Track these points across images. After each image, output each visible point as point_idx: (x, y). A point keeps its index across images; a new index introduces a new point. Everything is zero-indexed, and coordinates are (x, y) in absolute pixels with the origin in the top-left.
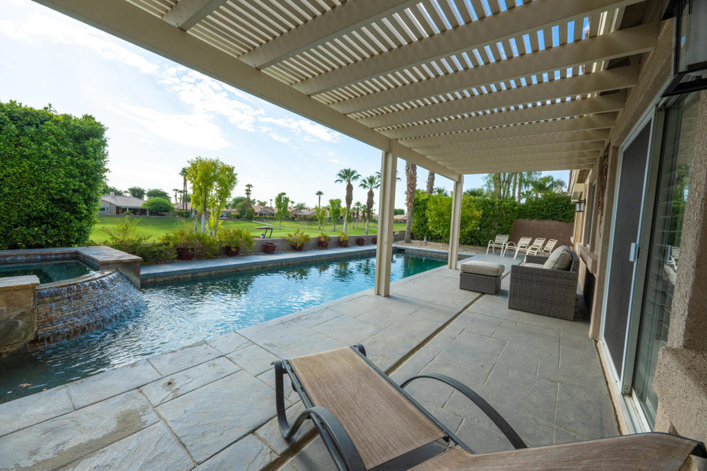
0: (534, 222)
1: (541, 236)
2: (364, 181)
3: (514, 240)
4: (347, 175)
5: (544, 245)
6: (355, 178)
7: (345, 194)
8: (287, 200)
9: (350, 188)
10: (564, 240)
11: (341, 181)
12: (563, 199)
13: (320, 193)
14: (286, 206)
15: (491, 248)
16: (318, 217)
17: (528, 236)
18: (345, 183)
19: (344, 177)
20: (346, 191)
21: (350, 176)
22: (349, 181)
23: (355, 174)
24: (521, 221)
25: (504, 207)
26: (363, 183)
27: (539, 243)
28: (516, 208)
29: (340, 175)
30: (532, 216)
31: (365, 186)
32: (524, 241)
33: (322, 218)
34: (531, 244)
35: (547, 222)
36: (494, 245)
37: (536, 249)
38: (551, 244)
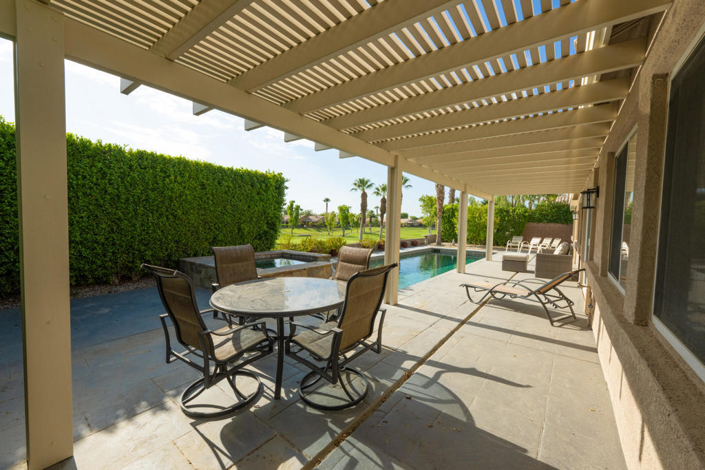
0: (541, 225)
1: (548, 236)
2: (377, 189)
3: (527, 240)
4: (362, 183)
5: (551, 243)
6: (369, 186)
7: (360, 202)
8: (298, 207)
9: (364, 196)
10: (566, 238)
11: (356, 189)
12: (564, 206)
13: (327, 200)
14: (297, 214)
15: (509, 246)
16: (327, 224)
17: (538, 237)
18: (360, 192)
19: (359, 186)
20: (360, 199)
21: (364, 185)
22: (363, 190)
23: (369, 183)
24: (531, 224)
25: (517, 214)
26: (376, 191)
27: (547, 241)
28: (527, 214)
29: (355, 184)
30: (540, 221)
31: (378, 194)
32: (535, 241)
33: (330, 224)
34: (541, 242)
35: (552, 225)
36: (511, 244)
37: (545, 246)
38: (556, 242)
